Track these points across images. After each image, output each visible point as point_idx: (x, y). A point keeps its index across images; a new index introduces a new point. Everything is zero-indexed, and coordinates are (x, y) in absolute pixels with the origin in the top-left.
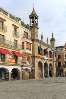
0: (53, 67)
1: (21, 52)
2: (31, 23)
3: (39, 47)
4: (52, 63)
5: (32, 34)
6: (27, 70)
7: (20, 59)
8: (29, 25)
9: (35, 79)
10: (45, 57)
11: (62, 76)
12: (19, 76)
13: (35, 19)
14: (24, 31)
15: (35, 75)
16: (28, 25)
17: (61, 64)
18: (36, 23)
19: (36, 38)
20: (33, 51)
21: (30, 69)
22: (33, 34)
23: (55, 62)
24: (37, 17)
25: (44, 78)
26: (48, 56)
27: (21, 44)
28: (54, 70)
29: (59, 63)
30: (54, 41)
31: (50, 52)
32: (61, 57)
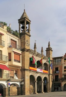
0: (48, 81)
1: (7, 64)
2: (21, 29)
3: (30, 58)
4: (47, 76)
5: (21, 43)
6: (14, 85)
7: (6, 72)
8: (18, 32)
9: (25, 95)
10: (38, 70)
11: (60, 91)
12: (4, 92)
13: (27, 24)
14: (11, 39)
15: (25, 90)
16: (16, 31)
17: (59, 78)
18: (28, 28)
19: (27, 47)
20: (23, 63)
21: (18, 83)
22: (23, 43)
23: (51, 76)
24: (29, 21)
25: (37, 93)
26: (42, 69)
27: (7, 55)
28: (49, 84)
29: (56, 76)
30: (51, 51)
31: (45, 64)
32: (59, 69)
